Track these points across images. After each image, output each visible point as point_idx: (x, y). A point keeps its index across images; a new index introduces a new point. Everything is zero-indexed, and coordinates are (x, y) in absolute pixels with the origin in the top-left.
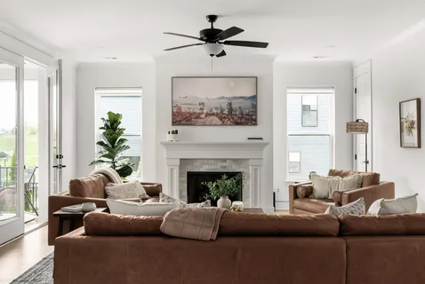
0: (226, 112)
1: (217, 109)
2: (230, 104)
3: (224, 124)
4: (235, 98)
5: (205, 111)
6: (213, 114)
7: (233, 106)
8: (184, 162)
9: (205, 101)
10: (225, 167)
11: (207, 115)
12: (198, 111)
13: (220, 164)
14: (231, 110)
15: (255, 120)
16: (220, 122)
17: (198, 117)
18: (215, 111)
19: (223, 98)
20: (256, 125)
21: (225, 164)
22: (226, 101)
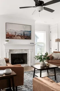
0: (23, 35)
1: (20, 34)
2: (24, 33)
3: (22, 39)
4: (25, 31)
5: (16, 35)
6: (19, 36)
7: (25, 34)
8: (10, 50)
9: (17, 32)
10: (22, 52)
11: (17, 36)
12: (14, 34)
13: (21, 51)
14: (24, 35)
15: (31, 38)
16: (21, 38)
17: (14, 36)
18: (19, 35)
19: (22, 31)
20: (31, 39)
21: (22, 51)
22: (23, 32)
